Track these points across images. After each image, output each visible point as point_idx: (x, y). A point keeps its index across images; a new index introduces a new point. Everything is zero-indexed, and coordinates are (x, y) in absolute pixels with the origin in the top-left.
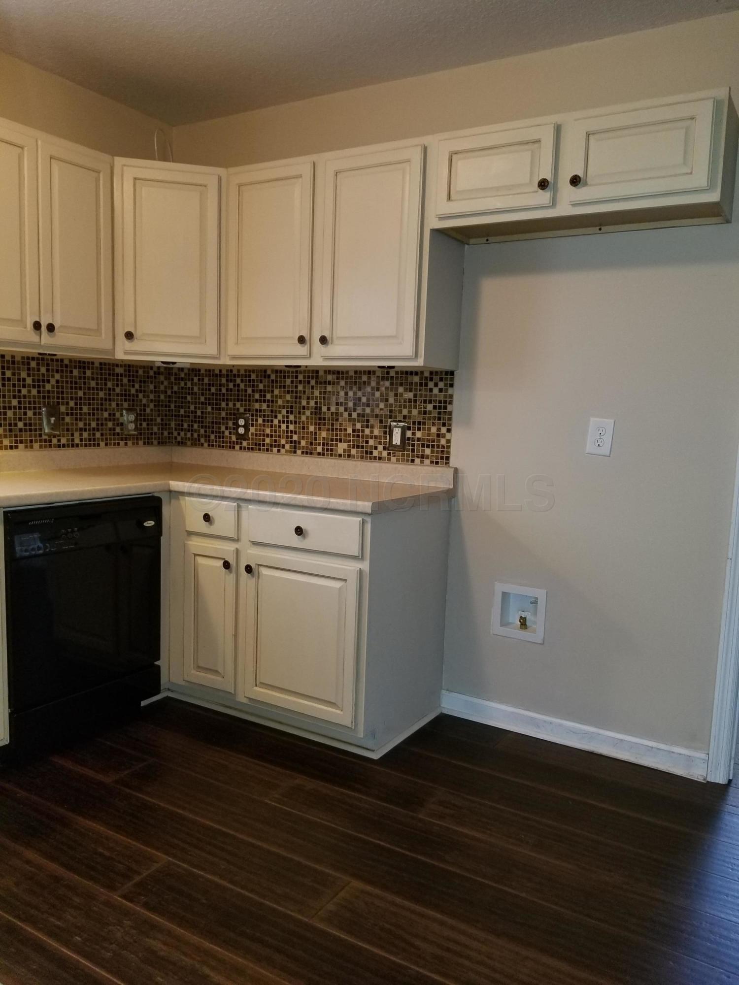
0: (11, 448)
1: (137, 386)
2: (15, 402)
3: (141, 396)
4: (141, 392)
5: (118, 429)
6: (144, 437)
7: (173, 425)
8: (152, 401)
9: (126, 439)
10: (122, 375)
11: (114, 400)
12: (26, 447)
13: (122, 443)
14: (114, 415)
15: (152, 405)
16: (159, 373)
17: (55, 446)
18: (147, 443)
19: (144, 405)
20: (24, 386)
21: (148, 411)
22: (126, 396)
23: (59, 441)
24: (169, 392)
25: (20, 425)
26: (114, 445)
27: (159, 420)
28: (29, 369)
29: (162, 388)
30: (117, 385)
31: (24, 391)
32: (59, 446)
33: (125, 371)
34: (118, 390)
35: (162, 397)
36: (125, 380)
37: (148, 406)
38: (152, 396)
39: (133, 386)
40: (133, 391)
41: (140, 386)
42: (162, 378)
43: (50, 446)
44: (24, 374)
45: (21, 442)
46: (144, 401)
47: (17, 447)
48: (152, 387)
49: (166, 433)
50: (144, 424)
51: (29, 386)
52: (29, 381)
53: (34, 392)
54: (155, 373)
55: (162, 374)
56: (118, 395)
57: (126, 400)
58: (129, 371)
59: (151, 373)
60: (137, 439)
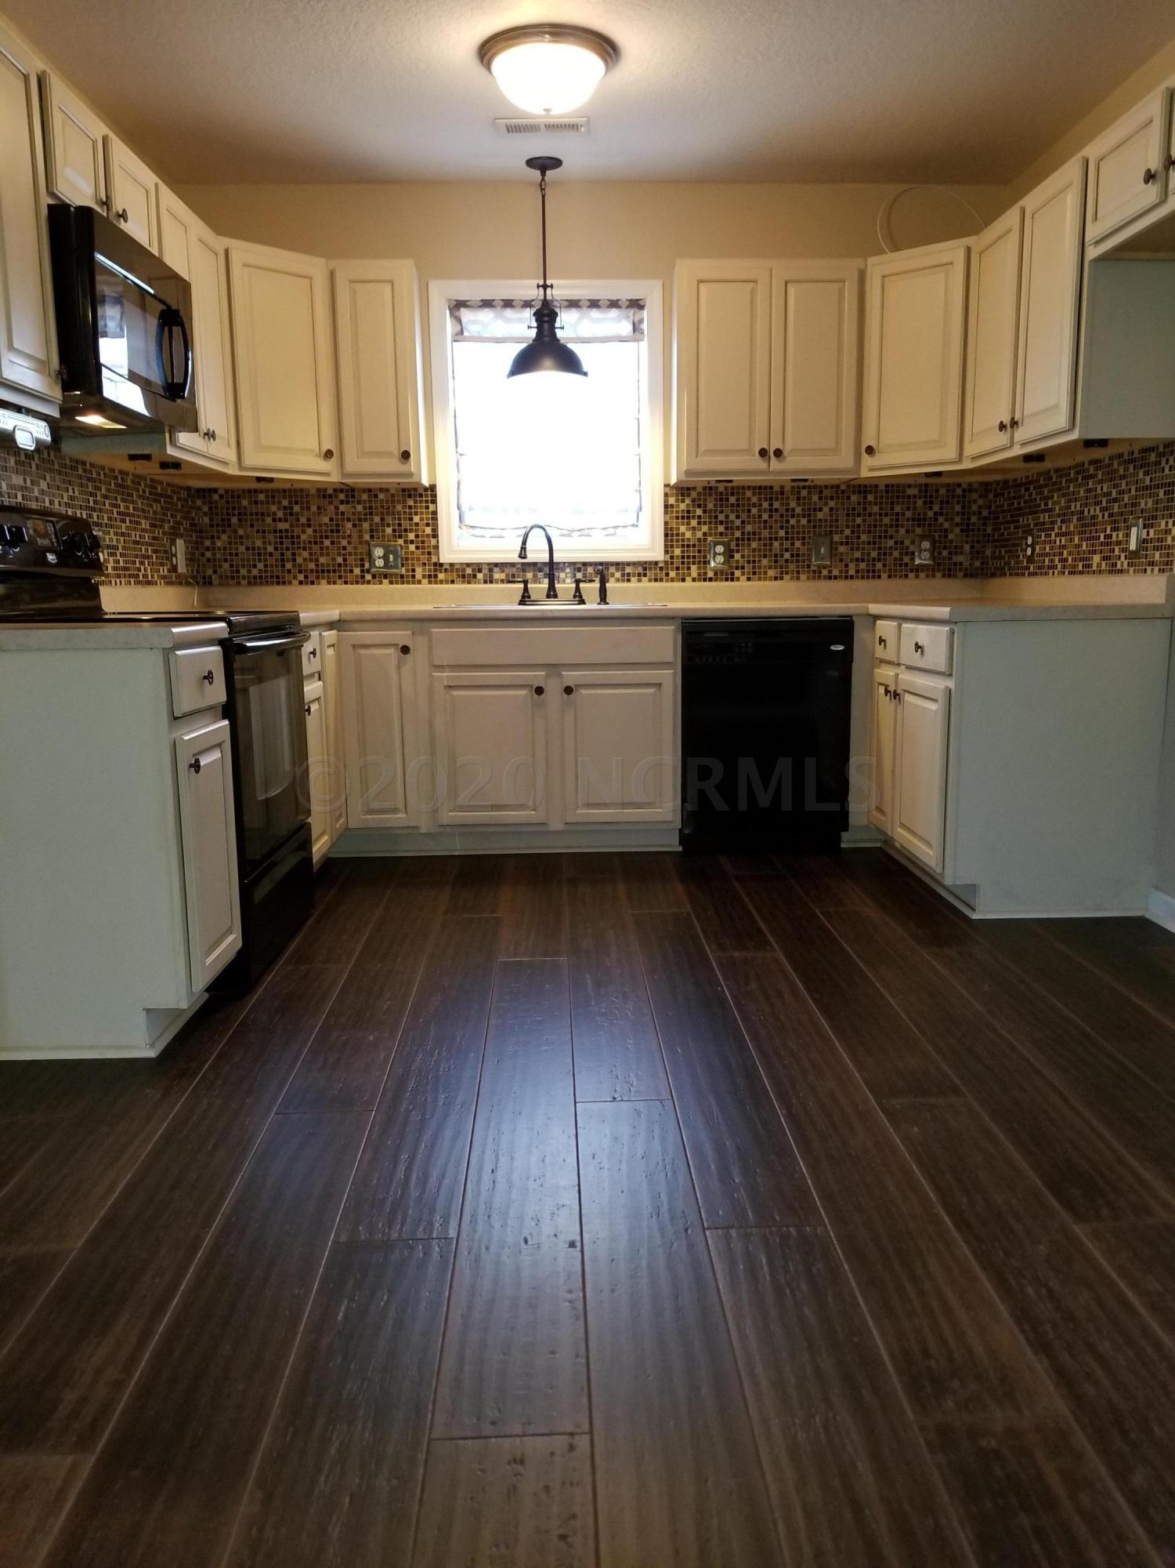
0: (776, 578)
1: (936, 508)
2: (782, 533)
3: (941, 519)
4: (941, 514)
5: (906, 559)
6: (944, 567)
7: (988, 552)
8: (957, 525)
9: (917, 571)
10: (915, 496)
11: (902, 526)
12: (792, 578)
13: (912, 575)
14: (902, 543)
15: (957, 530)
16: (970, 491)
17: (825, 577)
18: (949, 574)
19: (946, 530)
20: (793, 516)
21: (951, 536)
22: (919, 520)
23: (830, 572)
24: (985, 513)
25: (787, 555)
26: (901, 577)
27: (967, 547)
28: (798, 499)
29: (974, 508)
30: (908, 509)
31: (793, 521)
32: (830, 578)
33: (920, 491)
34: (908, 514)
35: (974, 519)
36: (920, 502)
37: (952, 532)
38: (958, 519)
39: (931, 509)
40: (930, 514)
41: (941, 508)
42: (975, 496)
43: (819, 577)
44: (793, 504)
45: (787, 573)
46: (946, 525)
47: (782, 578)
48: (958, 508)
49: (977, 564)
50: (945, 553)
51: (798, 515)
52: (798, 510)
53: (804, 521)
54: (964, 491)
55: (976, 491)
56: (908, 520)
57: (919, 526)
58: (926, 491)
59: (959, 491)
60: (933, 571)
